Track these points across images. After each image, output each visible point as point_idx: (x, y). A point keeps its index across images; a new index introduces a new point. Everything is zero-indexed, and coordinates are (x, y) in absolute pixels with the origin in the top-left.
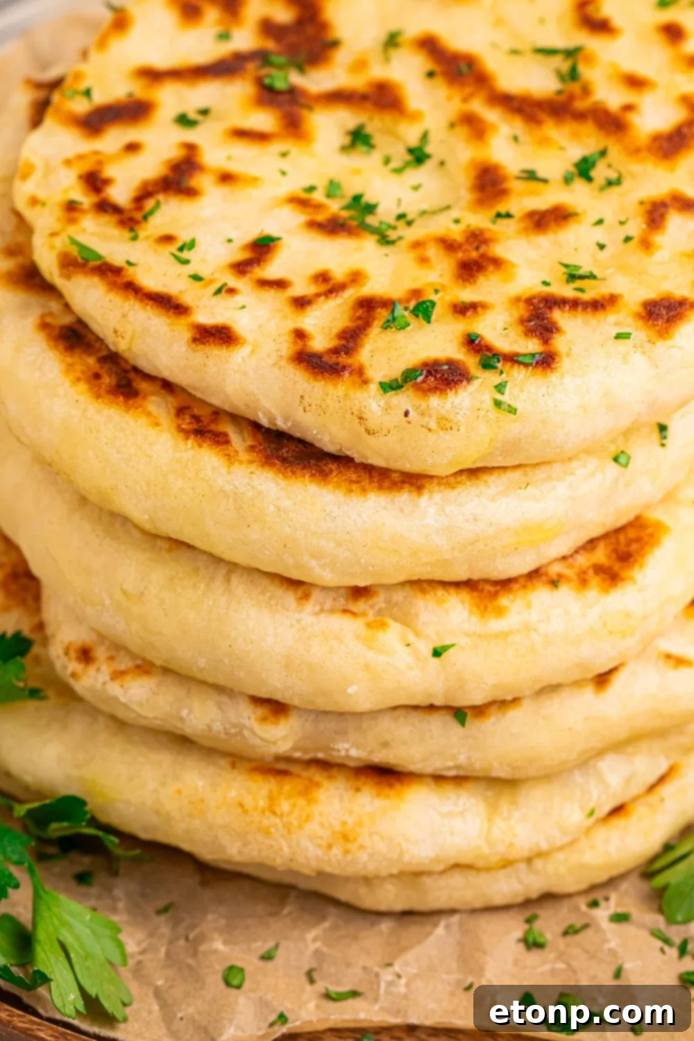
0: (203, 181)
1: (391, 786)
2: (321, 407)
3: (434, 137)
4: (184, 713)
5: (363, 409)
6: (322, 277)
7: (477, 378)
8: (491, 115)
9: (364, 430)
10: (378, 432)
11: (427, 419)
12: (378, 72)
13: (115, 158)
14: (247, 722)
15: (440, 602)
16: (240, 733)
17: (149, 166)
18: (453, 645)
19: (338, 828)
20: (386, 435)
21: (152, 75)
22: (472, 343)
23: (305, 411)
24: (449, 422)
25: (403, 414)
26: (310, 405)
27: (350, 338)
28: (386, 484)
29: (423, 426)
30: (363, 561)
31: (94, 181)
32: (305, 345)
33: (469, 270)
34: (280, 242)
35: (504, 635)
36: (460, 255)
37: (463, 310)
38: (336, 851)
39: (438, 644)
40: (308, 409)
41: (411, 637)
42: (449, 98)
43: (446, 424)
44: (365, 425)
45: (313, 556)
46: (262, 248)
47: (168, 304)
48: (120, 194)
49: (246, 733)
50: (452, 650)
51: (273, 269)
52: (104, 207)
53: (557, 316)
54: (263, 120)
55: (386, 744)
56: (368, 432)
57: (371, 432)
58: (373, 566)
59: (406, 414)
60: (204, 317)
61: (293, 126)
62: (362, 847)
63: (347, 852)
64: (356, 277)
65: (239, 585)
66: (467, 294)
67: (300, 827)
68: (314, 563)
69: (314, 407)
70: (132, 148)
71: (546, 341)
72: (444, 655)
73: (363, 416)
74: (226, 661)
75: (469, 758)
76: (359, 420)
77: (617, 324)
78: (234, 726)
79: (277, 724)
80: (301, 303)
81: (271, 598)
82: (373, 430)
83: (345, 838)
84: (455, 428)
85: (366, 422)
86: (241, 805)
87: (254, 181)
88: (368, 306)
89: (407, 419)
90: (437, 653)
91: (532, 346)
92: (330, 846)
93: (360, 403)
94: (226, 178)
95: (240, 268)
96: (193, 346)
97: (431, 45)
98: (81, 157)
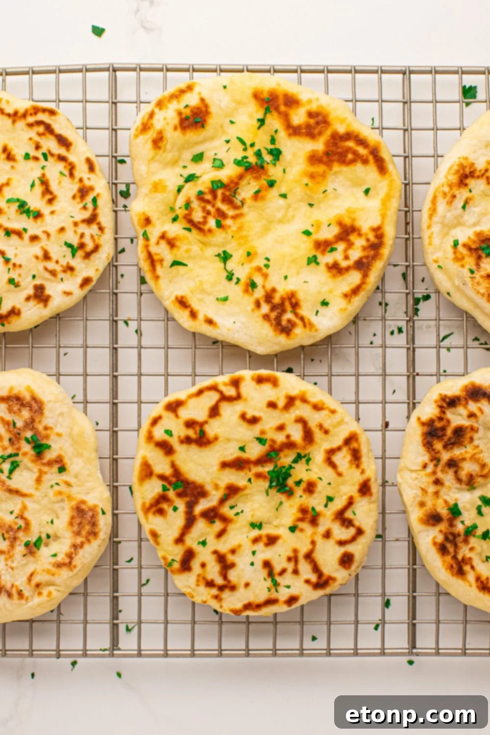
0: (230, 558)
6: (289, 559)
7: (354, 551)
12: (223, 484)
13: (204, 572)
17: (214, 567)
21: (180, 540)
22: (341, 543)
27: (316, 569)
31: (210, 584)
32: (312, 583)
33: (314, 521)
34: (269, 560)
36: (307, 520)
37: (327, 535)
46: (267, 564)
47: (271, 602)
48: (219, 581)
51: (277, 569)
52: (221, 588)
53: (348, 514)
54: (218, 526)
60: (283, 598)
61: (225, 520)
64: (296, 551)
66: (321, 529)
70: (203, 565)
71: (353, 525)
80: (296, 572)
87: (239, 546)
88: (309, 556)
91: (352, 531)
94: (233, 552)
95: (271, 574)
96: (291, 606)
97: (224, 465)
98: (198, 581)
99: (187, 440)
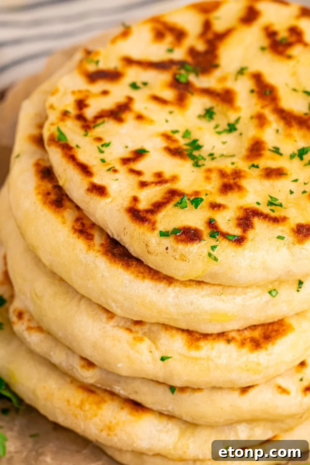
0: (129, 117)
1: (137, 411)
2: (131, 235)
3: (241, 121)
4: (52, 354)
5: (148, 241)
6: (159, 175)
7: (205, 240)
8: (271, 117)
9: (147, 251)
10: (152, 254)
11: (175, 254)
12: (229, 84)
13: (96, 95)
14: (76, 366)
15: (172, 336)
16: (72, 370)
17: (108, 103)
18: (171, 357)
19: (107, 423)
20: (156, 256)
21: (129, 61)
22: (211, 224)
23: (124, 235)
24: (185, 257)
25: (165, 248)
26: (127, 233)
27: (158, 206)
28: (155, 277)
29: (173, 256)
30: (135, 309)
31: (81, 104)
32: (135, 205)
33: (226, 188)
34: (148, 153)
35: (196, 359)
36: (226, 180)
37: (215, 206)
38: (104, 434)
39: (164, 355)
40: (125, 234)
41: (153, 349)
42: (256, 104)
43: (183, 258)
44: (148, 248)
45: (114, 301)
46: (139, 154)
47: (85, 170)
48: (90, 113)
49: (75, 370)
50: (170, 359)
51: (138, 166)
52: (80, 117)
53: (256, 221)
54: (169, 94)
55: (136, 393)
56: (148, 252)
57: (150, 253)
58: (140, 313)
59: (167, 249)
60: (97, 180)
61: (181, 101)
62: (116, 435)
63: (108, 435)
64: (174, 179)
65: (83, 304)
66: (220, 200)
67: (91, 418)
68: (113, 305)
69: (128, 234)
70: (105, 93)
71: (245, 231)
72: (166, 361)
73: (148, 244)
74: (70, 336)
75: (173, 408)
76: (146, 246)
77: (282, 231)
78: (71, 366)
79: (88, 370)
80: (143, 184)
81: (96, 314)
82: (151, 252)
83: (110, 429)
84: (187, 261)
85: (148, 247)
86: (68, 401)
87: (151, 122)
88: (173, 193)
89: (166, 251)
90: (163, 359)
91: (238, 232)
92: (102, 431)
93: (148, 238)
94: (140, 117)
95: (125, 161)
96: (87, 192)
97: (258, 78)
98: (80, 92)
99: (271, 34)
